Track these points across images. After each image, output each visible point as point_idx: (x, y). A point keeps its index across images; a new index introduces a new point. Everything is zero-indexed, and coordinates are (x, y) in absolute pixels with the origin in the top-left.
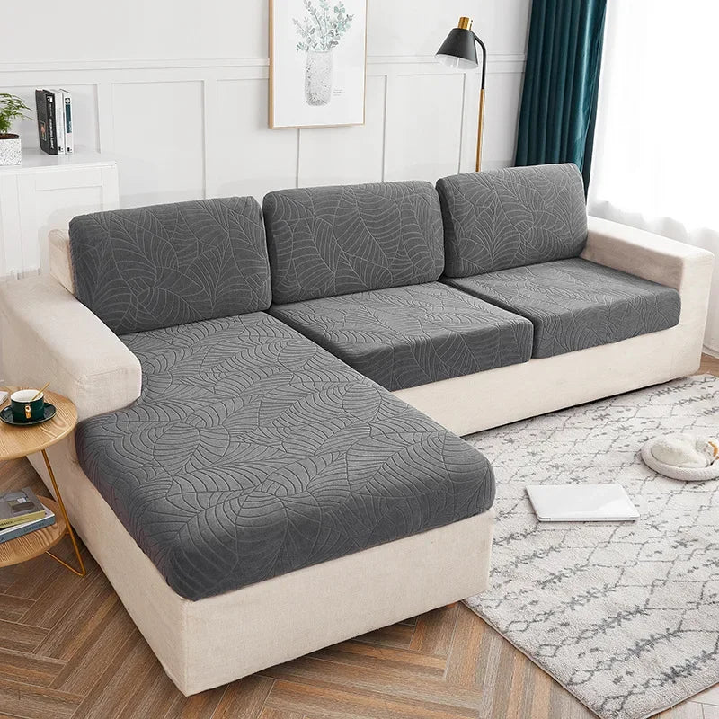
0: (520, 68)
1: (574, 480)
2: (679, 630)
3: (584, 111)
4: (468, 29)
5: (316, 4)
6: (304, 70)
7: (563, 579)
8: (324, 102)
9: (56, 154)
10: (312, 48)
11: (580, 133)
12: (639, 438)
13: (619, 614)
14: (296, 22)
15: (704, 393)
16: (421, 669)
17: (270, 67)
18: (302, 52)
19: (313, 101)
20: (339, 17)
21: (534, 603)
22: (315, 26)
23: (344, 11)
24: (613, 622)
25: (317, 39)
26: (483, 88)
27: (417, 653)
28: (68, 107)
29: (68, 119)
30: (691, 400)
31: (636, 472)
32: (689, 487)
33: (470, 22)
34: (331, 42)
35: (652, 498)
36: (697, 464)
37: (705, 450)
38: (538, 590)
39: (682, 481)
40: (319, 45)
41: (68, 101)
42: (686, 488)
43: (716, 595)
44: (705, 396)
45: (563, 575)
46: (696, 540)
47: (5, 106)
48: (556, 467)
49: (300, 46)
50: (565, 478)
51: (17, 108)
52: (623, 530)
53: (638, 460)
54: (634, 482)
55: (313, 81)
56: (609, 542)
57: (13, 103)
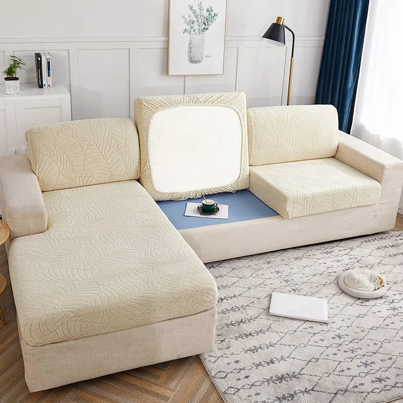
1: (294, 290)
2: (312, 390)
4: (281, 24)
5: (196, 8)
6: (189, 44)
7: (259, 350)
8: (199, 62)
9: (43, 88)
10: (192, 32)
11: (350, 84)
12: (343, 269)
13: (282, 376)
14: (183, 17)
15: (395, 243)
16: (158, 396)
17: (168, 42)
18: (187, 34)
19: (192, 61)
20: (210, 14)
21: (237, 362)
22: (194, 19)
23: (212, 11)
24: (277, 380)
25: (196, 26)
26: (292, 56)
27: (160, 386)
28: (49, 63)
29: (49, 69)
30: (386, 247)
31: (334, 289)
32: (358, 302)
33: (282, 20)
34: (204, 29)
35: (334, 306)
39: (355, 298)
40: (197, 30)
41: (48, 60)
42: (356, 302)
43: (343, 371)
44: (395, 245)
45: (261, 348)
46: (347, 335)
47: (12, 63)
48: (287, 281)
49: (185, 31)
50: (289, 288)
51: (18, 64)
52: (307, 325)
53: (336, 282)
54: (328, 295)
55: (193, 50)
56: (295, 331)
57: (17, 61)
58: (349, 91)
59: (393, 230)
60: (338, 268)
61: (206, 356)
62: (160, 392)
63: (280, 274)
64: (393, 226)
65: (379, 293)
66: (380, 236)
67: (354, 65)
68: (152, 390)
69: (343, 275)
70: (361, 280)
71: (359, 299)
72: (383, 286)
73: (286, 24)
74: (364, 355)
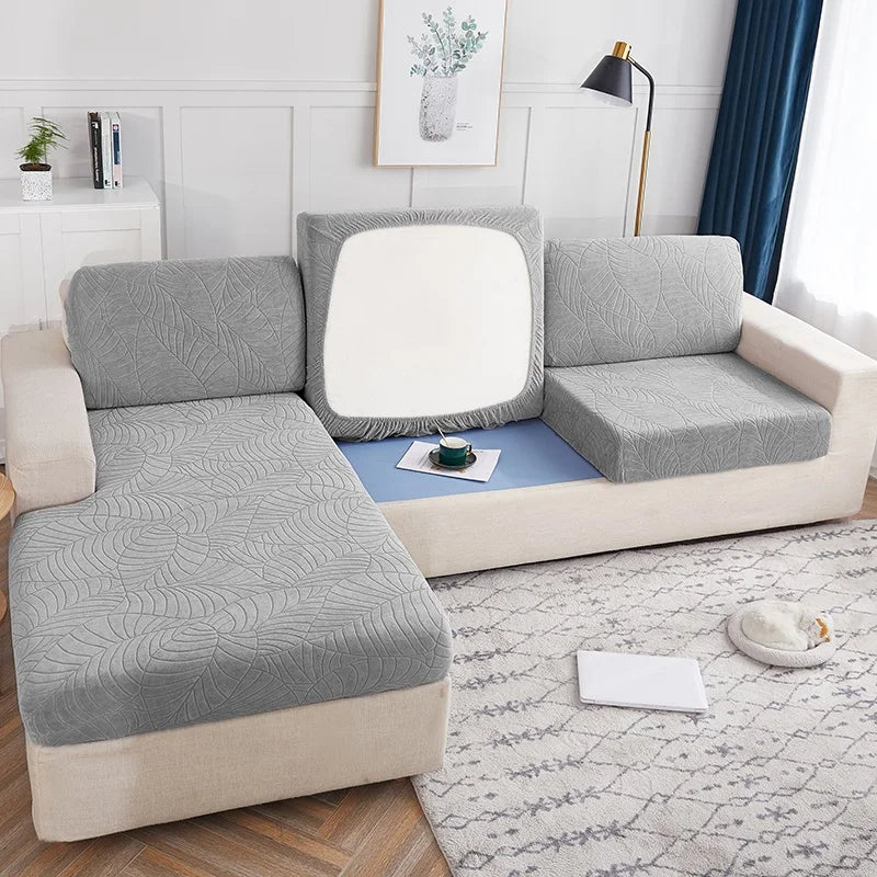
0: (715, 103)
1: (628, 642)
2: (653, 864)
3: (782, 166)
4: (624, 57)
5: (438, 19)
6: (421, 98)
7: (542, 772)
8: (443, 137)
9: (103, 187)
10: (430, 72)
11: (775, 192)
12: (740, 598)
13: (589, 830)
14: (411, 40)
15: (861, 545)
16: (317, 863)
17: (376, 93)
18: (418, 77)
19: (428, 136)
20: (469, 35)
21: (491, 796)
22: (435, 44)
23: (475, 26)
24: (575, 839)
25: (439, 62)
26: (648, 129)
27: (323, 842)
28: (116, 135)
29: (116, 148)
30: (839, 553)
31: (717, 643)
32: (770, 674)
33: (627, 49)
34: (456, 65)
35: (714, 681)
36: (794, 645)
37: (809, 629)
38: (505, 780)
39: (764, 664)
40: (440, 68)
41: (116, 128)
42: (765, 675)
43: (725, 826)
44: (860, 550)
45: (546, 768)
46: (741, 748)
47: (37, 133)
48: (613, 622)
49: (415, 69)
50: (617, 639)
51: (50, 136)
52: (654, 719)
53: (722, 628)
54: (702, 656)
55: (430, 111)
56: (625, 733)
57: (47, 130)
58: (772, 209)
59: (858, 517)
60: (731, 597)
61: (426, 781)
62: (321, 856)
63: (597, 606)
64: (856, 509)
65: (818, 655)
66: (827, 529)
67: (785, 150)
68: (305, 850)
69: (740, 614)
70: (778, 626)
71: (771, 667)
72: (828, 640)
73: (634, 57)
74: (774, 795)
